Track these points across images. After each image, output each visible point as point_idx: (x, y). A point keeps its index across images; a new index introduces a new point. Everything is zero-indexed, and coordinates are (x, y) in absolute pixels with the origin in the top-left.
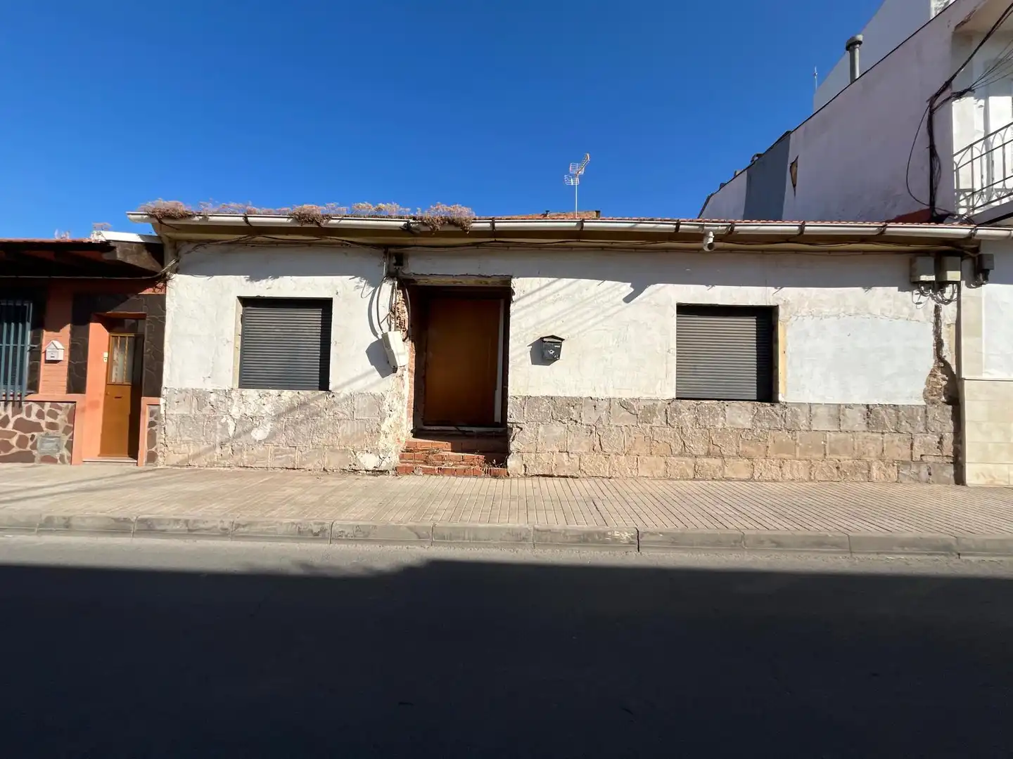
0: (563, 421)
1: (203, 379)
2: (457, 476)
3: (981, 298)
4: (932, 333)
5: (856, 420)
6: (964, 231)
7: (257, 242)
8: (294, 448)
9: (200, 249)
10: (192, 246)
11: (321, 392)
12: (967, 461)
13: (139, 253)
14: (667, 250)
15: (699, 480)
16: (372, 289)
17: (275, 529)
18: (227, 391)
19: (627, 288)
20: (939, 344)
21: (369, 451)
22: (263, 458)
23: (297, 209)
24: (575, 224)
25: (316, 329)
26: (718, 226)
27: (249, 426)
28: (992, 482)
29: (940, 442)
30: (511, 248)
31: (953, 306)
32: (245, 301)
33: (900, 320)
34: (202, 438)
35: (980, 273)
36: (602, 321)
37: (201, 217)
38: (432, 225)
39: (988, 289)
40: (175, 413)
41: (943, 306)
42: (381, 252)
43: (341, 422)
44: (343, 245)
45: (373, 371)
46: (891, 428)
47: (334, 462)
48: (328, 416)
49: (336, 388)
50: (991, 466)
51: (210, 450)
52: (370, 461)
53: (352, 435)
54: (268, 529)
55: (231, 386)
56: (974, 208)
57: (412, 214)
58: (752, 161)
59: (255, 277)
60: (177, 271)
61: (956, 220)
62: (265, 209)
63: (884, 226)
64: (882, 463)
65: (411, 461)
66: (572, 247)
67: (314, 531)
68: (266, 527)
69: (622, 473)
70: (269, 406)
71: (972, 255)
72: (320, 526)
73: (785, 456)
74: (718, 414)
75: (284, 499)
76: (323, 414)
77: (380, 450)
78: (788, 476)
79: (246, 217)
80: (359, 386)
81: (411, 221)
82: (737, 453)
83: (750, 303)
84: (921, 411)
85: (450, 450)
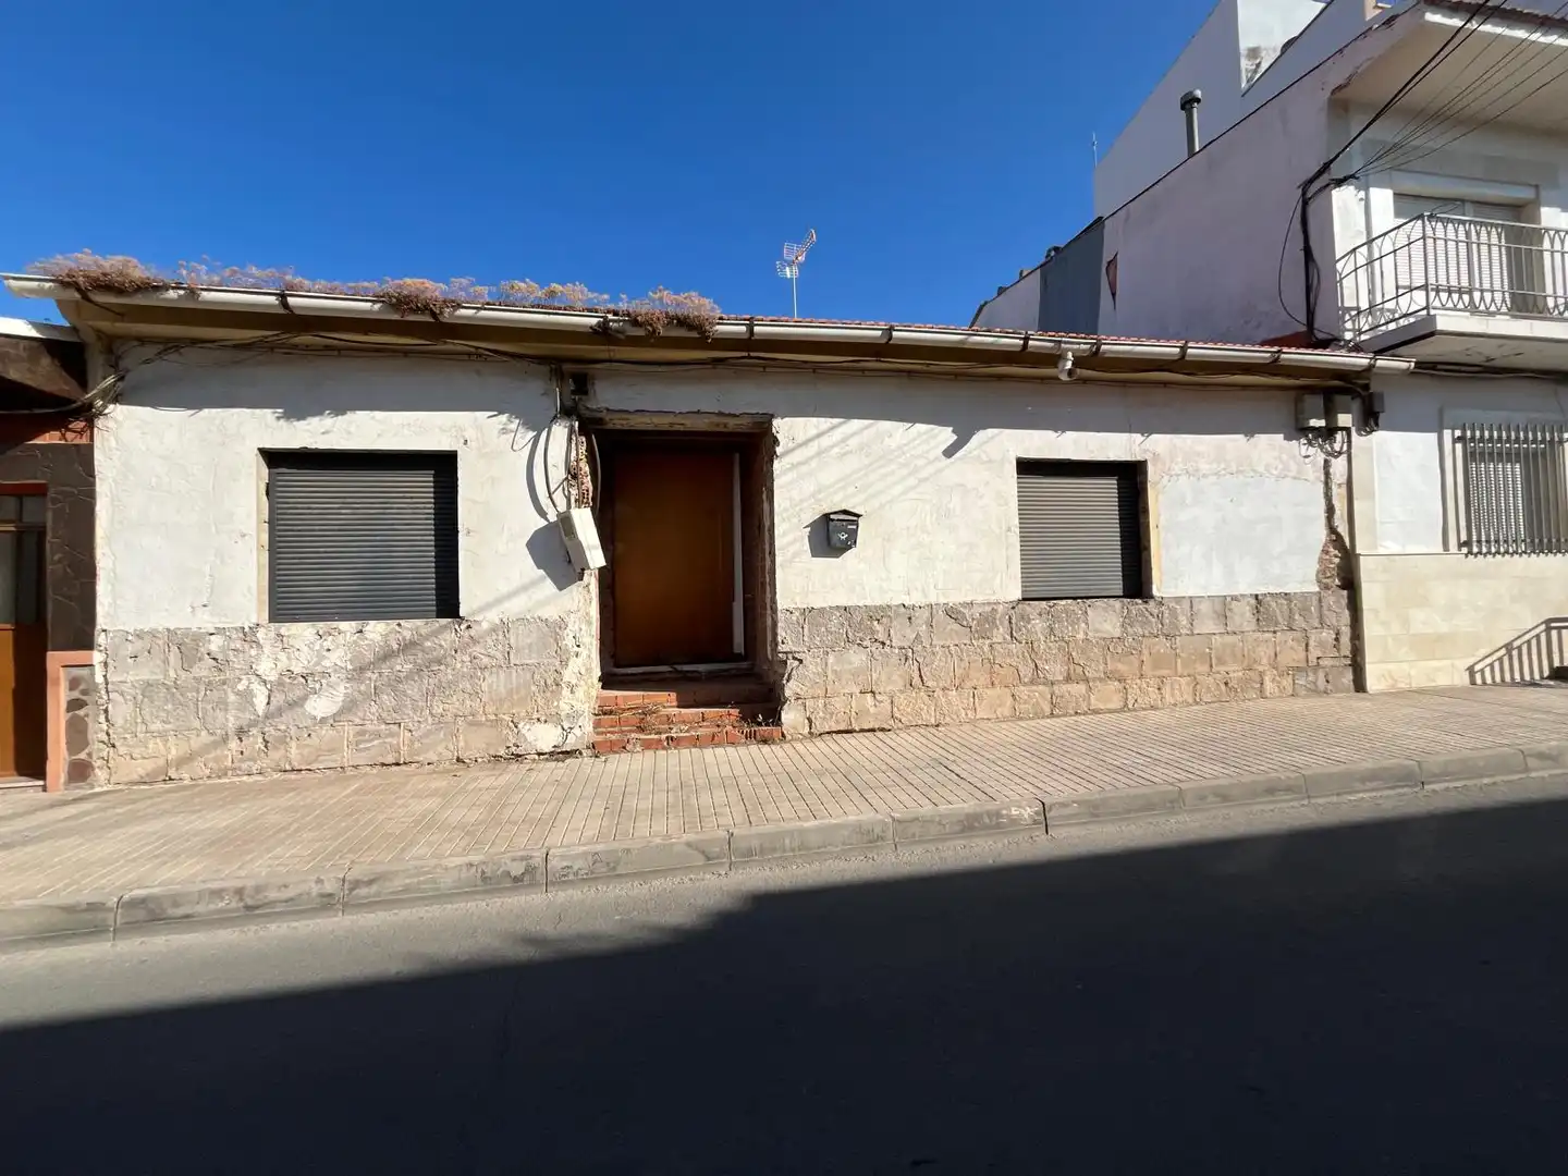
0: (865, 643)
1: (190, 610)
2: (700, 747)
3: (1371, 449)
4: (1322, 495)
5: (1243, 615)
6: (1361, 361)
7: (295, 346)
8: (395, 727)
9: (173, 356)
10: (150, 351)
11: (444, 621)
12: (1367, 660)
13: (33, 359)
14: (1001, 377)
15: (1058, 716)
16: (532, 434)
17: (434, 881)
18: (247, 630)
19: (947, 435)
20: (1330, 510)
21: (543, 719)
22: (332, 751)
23: (391, 286)
24: (880, 332)
25: (425, 508)
26: (1079, 344)
27: (299, 693)
28: (1393, 686)
29: (1337, 639)
30: (767, 370)
31: (1343, 459)
32: (275, 458)
33: (1287, 479)
34: (197, 724)
35: (1370, 419)
36: (913, 488)
37: (182, 292)
38: (651, 325)
39: (1380, 436)
40: (130, 678)
41: (1333, 460)
42: (545, 369)
43: (487, 674)
44: (477, 356)
45: (541, 579)
46: (1283, 624)
47: (475, 744)
48: (461, 663)
49: (473, 614)
50: (1391, 666)
51: (215, 745)
52: (545, 737)
53: (510, 692)
54: (424, 882)
55: (254, 620)
56: (1361, 333)
57: (611, 306)
58: (1047, 257)
59: (295, 411)
60: (117, 399)
61: (1342, 347)
62: (323, 282)
63: (1279, 351)
64: (1275, 672)
65: (616, 729)
66: (863, 370)
67: (513, 873)
68: (416, 880)
69: (955, 717)
70: (340, 652)
71: (1363, 393)
72: (524, 863)
73: (1164, 672)
74: (1078, 619)
75: (417, 822)
76: (448, 659)
77: (562, 714)
78: (1169, 699)
79: (283, 297)
80: (515, 607)
81: (610, 316)
82: (1105, 673)
83: (1112, 457)
84: (1315, 602)
85: (675, 704)
